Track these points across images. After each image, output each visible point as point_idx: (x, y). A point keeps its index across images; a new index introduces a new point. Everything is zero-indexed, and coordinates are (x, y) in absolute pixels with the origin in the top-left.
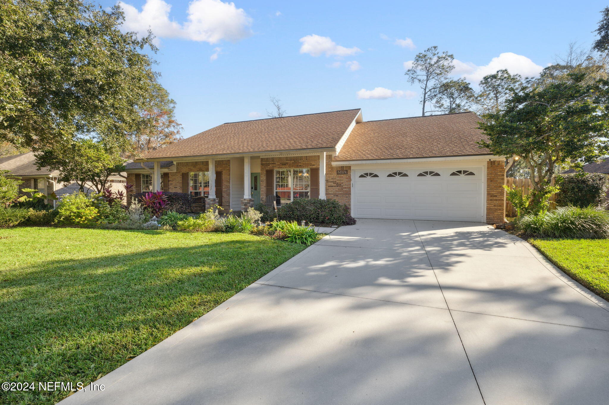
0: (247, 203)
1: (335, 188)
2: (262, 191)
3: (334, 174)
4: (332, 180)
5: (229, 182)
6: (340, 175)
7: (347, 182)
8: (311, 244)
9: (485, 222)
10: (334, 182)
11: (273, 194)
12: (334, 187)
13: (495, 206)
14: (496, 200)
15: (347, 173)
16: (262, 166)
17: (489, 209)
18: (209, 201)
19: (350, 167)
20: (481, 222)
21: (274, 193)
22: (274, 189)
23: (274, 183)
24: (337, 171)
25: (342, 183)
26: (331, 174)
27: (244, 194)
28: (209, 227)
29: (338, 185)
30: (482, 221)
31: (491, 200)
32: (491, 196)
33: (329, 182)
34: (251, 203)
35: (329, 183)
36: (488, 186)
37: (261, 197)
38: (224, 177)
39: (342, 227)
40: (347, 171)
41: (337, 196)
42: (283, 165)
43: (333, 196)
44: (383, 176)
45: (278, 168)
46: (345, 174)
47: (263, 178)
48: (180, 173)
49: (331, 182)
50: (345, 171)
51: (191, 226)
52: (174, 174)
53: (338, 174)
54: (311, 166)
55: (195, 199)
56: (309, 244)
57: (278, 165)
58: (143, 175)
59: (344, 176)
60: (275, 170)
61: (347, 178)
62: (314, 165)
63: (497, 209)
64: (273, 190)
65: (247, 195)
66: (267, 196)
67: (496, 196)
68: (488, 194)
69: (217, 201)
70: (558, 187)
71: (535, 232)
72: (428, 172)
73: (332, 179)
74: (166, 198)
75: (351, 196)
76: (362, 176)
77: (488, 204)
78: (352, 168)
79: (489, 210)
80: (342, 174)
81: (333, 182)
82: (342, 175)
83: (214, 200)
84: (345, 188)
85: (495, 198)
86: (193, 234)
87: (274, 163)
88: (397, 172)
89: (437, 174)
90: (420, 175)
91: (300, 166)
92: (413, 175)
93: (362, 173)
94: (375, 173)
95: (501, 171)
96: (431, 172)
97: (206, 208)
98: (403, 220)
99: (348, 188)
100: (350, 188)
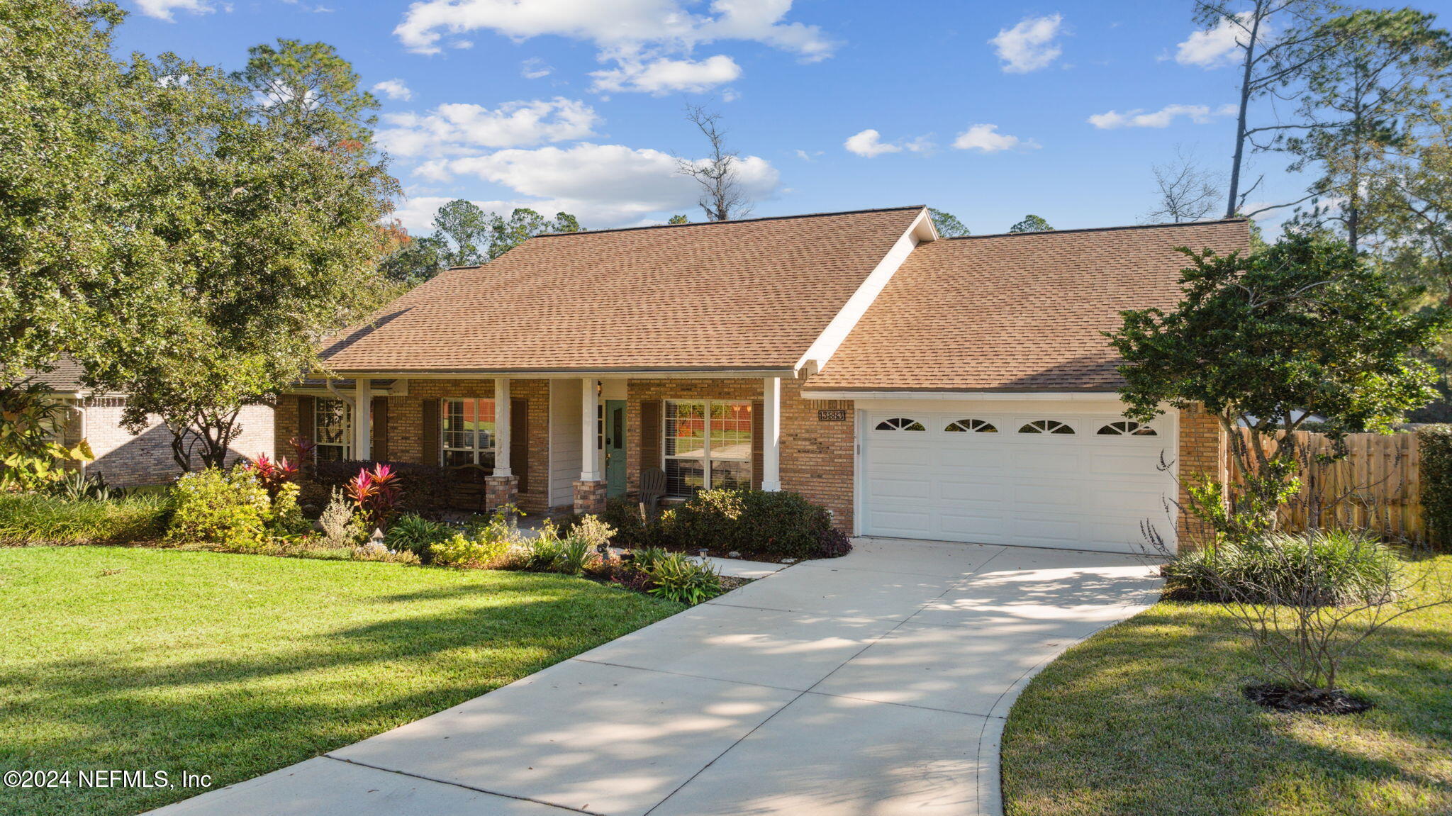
0: (589, 492)
1: (815, 455)
2: (631, 456)
3: (813, 421)
4: (807, 435)
5: (547, 429)
6: (826, 423)
7: (844, 440)
8: (700, 602)
10: (813, 441)
11: (659, 467)
12: (813, 452)
15: (844, 419)
16: (632, 390)
18: (495, 483)
19: (851, 403)
21: (660, 462)
22: (660, 451)
23: (660, 437)
24: (820, 413)
25: (833, 445)
26: (803, 419)
27: (580, 468)
28: (499, 559)
29: (822, 449)
31: (1189, 501)
32: (1189, 492)
33: (799, 439)
34: (600, 491)
35: (800, 443)
37: (628, 471)
38: (533, 415)
39: (808, 562)
40: (844, 412)
41: (820, 476)
42: (683, 390)
43: (809, 475)
44: (935, 429)
45: (672, 397)
46: (838, 419)
47: (632, 421)
48: (417, 399)
49: (805, 439)
50: (838, 412)
51: (460, 556)
52: (401, 402)
53: (821, 419)
54: (754, 395)
55: (457, 471)
56: (695, 600)
57: (672, 389)
58: (320, 400)
59: (837, 426)
60: (664, 404)
61: (843, 432)
62: (761, 394)
64: (660, 455)
65: (590, 471)
66: (642, 470)
68: (1183, 486)
69: (513, 483)
72: (1044, 422)
73: (807, 431)
74: (397, 483)
75: (855, 478)
76: (882, 426)
77: (1182, 510)
78: (856, 407)
80: (830, 420)
81: (810, 440)
82: (832, 423)
83: (507, 481)
84: (840, 456)
86: (466, 573)
87: (660, 384)
88: (971, 418)
89: (1067, 430)
90: (1026, 429)
91: (729, 393)
92: (1008, 429)
93: (884, 419)
94: (916, 420)
95: (1211, 430)
96: (1052, 424)
97: (487, 501)
98: (981, 544)
99: (846, 456)
100: (851, 457)
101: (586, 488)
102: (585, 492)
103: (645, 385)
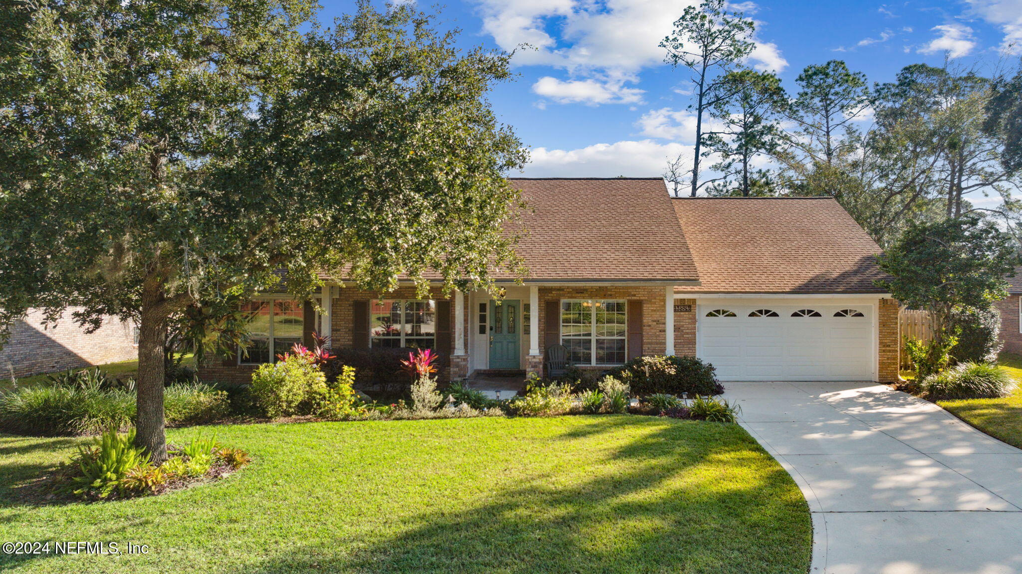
6: (679, 313)
7: (689, 323)
9: (878, 380)
13: (888, 359)
14: (890, 351)
15: (691, 310)
17: (881, 363)
18: (459, 360)
19: (694, 301)
20: (871, 381)
21: (559, 341)
23: (559, 325)
25: (683, 326)
26: (663, 311)
27: (529, 346)
29: (676, 329)
30: (873, 380)
31: (884, 351)
32: (884, 346)
33: (660, 324)
36: (881, 332)
40: (690, 306)
42: (577, 293)
44: (742, 316)
45: (569, 297)
46: (686, 311)
48: (348, 301)
50: (686, 306)
53: (675, 311)
54: (629, 296)
57: (569, 293)
59: (685, 315)
60: (561, 302)
61: (690, 319)
62: (634, 295)
63: (890, 363)
64: (559, 336)
67: (889, 346)
68: (881, 343)
70: (956, 338)
71: (940, 394)
72: (805, 311)
75: (697, 346)
76: (710, 314)
77: (881, 356)
78: (698, 303)
79: (883, 366)
80: (681, 311)
82: (682, 313)
84: (687, 333)
85: (888, 348)
87: (560, 289)
88: (764, 309)
89: (817, 315)
90: (795, 315)
91: (611, 295)
92: (785, 315)
93: (711, 310)
94: (732, 310)
95: (894, 313)
96: (809, 312)
97: (452, 373)
98: (772, 382)
99: (691, 333)
100: (694, 334)
101: (534, 360)
102: (535, 363)
103: (550, 290)
